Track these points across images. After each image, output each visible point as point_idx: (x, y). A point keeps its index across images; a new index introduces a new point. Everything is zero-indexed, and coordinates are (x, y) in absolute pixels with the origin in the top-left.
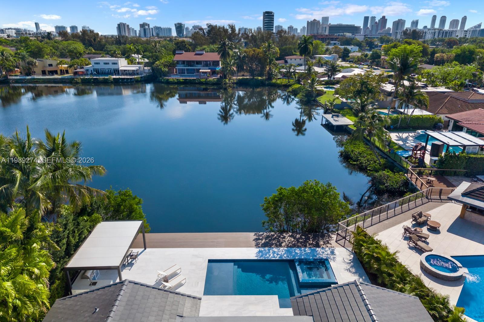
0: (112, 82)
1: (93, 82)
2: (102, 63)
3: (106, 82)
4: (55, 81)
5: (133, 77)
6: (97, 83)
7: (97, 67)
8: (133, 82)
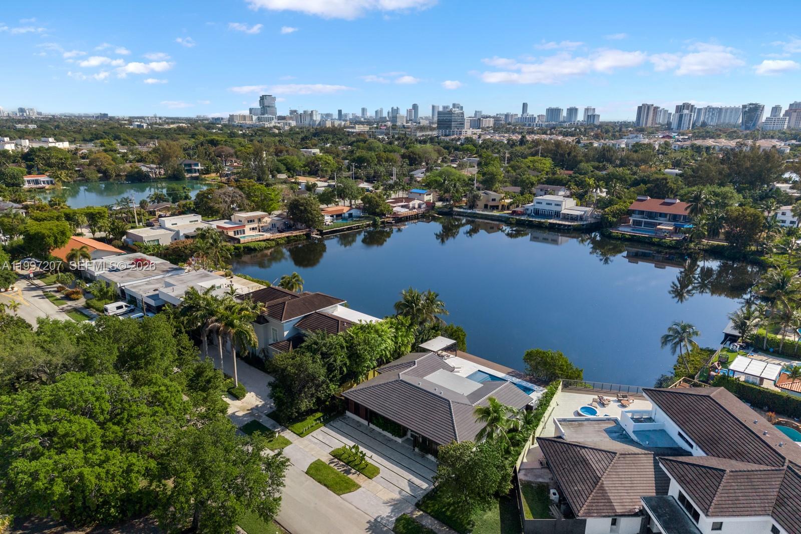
0: (546, 228)
1: (528, 225)
2: (544, 204)
3: (540, 226)
4: (493, 218)
5: (572, 224)
6: (531, 225)
7: (538, 206)
8: (570, 229)
